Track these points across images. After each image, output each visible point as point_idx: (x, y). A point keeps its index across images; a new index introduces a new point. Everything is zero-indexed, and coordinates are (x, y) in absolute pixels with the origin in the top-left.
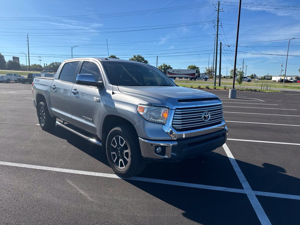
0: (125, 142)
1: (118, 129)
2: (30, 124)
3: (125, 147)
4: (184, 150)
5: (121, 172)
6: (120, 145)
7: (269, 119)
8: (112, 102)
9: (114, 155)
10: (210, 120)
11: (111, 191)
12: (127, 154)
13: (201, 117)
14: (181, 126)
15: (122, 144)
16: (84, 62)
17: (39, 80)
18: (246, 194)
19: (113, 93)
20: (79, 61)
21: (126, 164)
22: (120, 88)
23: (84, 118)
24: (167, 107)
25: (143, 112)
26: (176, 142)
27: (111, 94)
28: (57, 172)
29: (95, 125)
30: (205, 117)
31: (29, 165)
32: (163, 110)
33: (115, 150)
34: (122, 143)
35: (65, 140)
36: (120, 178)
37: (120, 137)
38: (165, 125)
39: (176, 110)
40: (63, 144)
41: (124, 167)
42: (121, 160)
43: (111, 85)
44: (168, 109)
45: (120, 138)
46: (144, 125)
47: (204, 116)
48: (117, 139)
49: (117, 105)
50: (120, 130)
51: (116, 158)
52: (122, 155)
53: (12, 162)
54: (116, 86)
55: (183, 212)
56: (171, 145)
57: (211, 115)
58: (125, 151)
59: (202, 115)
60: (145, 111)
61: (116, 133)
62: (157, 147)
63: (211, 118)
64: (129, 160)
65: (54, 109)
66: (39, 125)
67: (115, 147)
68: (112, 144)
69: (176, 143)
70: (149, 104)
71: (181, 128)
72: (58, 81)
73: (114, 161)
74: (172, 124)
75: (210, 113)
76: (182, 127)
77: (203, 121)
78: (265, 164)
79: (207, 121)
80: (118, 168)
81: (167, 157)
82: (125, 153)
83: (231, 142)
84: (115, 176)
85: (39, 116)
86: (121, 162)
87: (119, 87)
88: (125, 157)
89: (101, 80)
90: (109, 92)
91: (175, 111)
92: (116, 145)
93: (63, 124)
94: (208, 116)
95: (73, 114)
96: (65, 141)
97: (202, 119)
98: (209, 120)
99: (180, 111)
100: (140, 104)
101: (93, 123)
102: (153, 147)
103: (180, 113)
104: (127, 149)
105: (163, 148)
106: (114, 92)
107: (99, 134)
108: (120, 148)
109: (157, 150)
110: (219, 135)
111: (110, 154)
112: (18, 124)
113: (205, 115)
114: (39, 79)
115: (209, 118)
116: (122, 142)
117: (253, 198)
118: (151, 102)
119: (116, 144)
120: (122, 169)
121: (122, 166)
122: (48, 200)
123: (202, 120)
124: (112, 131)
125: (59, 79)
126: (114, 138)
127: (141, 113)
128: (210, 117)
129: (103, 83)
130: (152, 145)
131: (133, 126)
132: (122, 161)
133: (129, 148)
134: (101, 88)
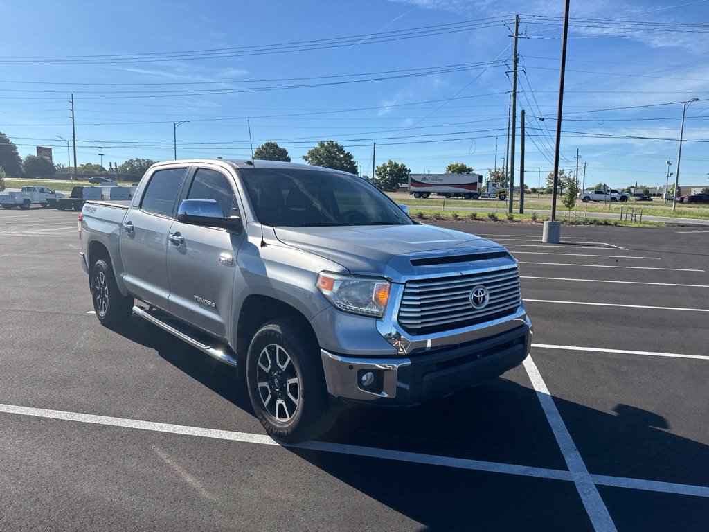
0: (289, 359)
1: (275, 329)
2: (73, 312)
3: (291, 372)
4: (427, 378)
5: (282, 429)
6: (279, 365)
7: (637, 295)
8: (261, 264)
9: (264, 389)
10: (488, 306)
11: (255, 477)
12: (294, 388)
13: (467, 299)
14: (419, 321)
15: (283, 364)
16: (198, 169)
17: (95, 209)
18: (572, 483)
19: (263, 244)
20: (186, 168)
21: (291, 412)
22: (280, 231)
23: (195, 301)
24: (386, 277)
25: (331, 289)
26: (408, 359)
27: (259, 245)
28: (132, 429)
29: (222, 318)
30: (475, 300)
31: (68, 413)
32: (377, 285)
33: (267, 377)
34: (283, 362)
35: (154, 350)
36: (278, 444)
37: (278, 347)
38: (382, 321)
39: (408, 285)
40: (149, 359)
41: (288, 419)
42: (280, 401)
43: (259, 225)
44: (388, 283)
45: (279, 349)
46: (333, 320)
47: (474, 297)
48: (272, 351)
49: (272, 273)
50: (279, 331)
51: (269, 397)
52: (283, 389)
53: (29, 405)
54: (271, 228)
55: (423, 526)
56: (396, 366)
57: (491, 295)
58: (291, 381)
59: (468, 294)
60: (336, 288)
61: (268, 338)
62: (363, 371)
63: (490, 300)
64: (298, 402)
65: (127, 278)
66: (94, 312)
67: (267, 370)
68: (259, 364)
69: (408, 362)
70: (343, 271)
71: (419, 326)
72: (138, 212)
73: (266, 404)
74: (399, 318)
75: (489, 290)
76: (422, 323)
77: (473, 309)
78: (621, 408)
79: (482, 307)
80: (273, 420)
81: (386, 396)
82: (290, 385)
83: (544, 352)
84: (266, 440)
85: (95, 292)
86: (281, 406)
87: (277, 229)
88: (290, 395)
89: (237, 212)
90: (254, 240)
91: (405, 287)
92: (270, 366)
93: (150, 312)
94: (484, 297)
95: (171, 290)
96: (154, 352)
97: (469, 305)
98: (484, 306)
99: (417, 286)
100: (324, 271)
101: (218, 313)
102: (355, 372)
103: (418, 291)
104: (294, 376)
105: (378, 374)
106: (266, 241)
107: (230, 337)
108: (278, 374)
109: (364, 378)
110: (512, 341)
111: (254, 387)
112: (45, 310)
113: (476, 293)
114: (94, 206)
115: (487, 302)
116: (283, 360)
117: (589, 493)
118: (350, 266)
119: (270, 362)
120: (284, 423)
121: (282, 415)
122: (109, 499)
123: (470, 307)
124: (259, 332)
125: (140, 207)
126: (265, 350)
127: (327, 293)
128: (488, 298)
129: (239, 220)
130: (351, 367)
131: (309, 322)
132: (284, 404)
133: (298, 374)
134: (237, 230)
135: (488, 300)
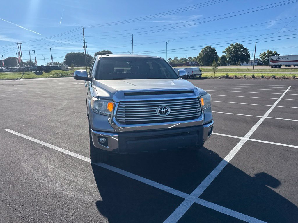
10: (169, 115)
13: (155, 111)
24: (113, 100)
26: (118, 134)
30: (160, 112)
32: (108, 103)
38: (110, 118)
39: (121, 103)
44: (113, 102)
47: (159, 110)
55: (100, 199)
57: (171, 110)
59: (156, 109)
63: (170, 113)
71: (125, 121)
74: (116, 117)
75: (170, 108)
76: (126, 120)
77: (158, 116)
79: (166, 115)
81: (108, 147)
91: (119, 104)
94: (167, 111)
97: (156, 114)
99: (124, 104)
102: (97, 137)
103: (124, 106)
105: (107, 139)
109: (101, 140)
113: (161, 109)
115: (169, 113)
117: (186, 205)
128: (169, 110)
130: (95, 135)
135: (169, 112)
